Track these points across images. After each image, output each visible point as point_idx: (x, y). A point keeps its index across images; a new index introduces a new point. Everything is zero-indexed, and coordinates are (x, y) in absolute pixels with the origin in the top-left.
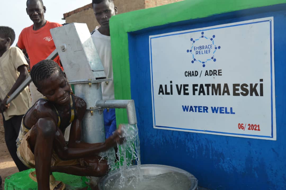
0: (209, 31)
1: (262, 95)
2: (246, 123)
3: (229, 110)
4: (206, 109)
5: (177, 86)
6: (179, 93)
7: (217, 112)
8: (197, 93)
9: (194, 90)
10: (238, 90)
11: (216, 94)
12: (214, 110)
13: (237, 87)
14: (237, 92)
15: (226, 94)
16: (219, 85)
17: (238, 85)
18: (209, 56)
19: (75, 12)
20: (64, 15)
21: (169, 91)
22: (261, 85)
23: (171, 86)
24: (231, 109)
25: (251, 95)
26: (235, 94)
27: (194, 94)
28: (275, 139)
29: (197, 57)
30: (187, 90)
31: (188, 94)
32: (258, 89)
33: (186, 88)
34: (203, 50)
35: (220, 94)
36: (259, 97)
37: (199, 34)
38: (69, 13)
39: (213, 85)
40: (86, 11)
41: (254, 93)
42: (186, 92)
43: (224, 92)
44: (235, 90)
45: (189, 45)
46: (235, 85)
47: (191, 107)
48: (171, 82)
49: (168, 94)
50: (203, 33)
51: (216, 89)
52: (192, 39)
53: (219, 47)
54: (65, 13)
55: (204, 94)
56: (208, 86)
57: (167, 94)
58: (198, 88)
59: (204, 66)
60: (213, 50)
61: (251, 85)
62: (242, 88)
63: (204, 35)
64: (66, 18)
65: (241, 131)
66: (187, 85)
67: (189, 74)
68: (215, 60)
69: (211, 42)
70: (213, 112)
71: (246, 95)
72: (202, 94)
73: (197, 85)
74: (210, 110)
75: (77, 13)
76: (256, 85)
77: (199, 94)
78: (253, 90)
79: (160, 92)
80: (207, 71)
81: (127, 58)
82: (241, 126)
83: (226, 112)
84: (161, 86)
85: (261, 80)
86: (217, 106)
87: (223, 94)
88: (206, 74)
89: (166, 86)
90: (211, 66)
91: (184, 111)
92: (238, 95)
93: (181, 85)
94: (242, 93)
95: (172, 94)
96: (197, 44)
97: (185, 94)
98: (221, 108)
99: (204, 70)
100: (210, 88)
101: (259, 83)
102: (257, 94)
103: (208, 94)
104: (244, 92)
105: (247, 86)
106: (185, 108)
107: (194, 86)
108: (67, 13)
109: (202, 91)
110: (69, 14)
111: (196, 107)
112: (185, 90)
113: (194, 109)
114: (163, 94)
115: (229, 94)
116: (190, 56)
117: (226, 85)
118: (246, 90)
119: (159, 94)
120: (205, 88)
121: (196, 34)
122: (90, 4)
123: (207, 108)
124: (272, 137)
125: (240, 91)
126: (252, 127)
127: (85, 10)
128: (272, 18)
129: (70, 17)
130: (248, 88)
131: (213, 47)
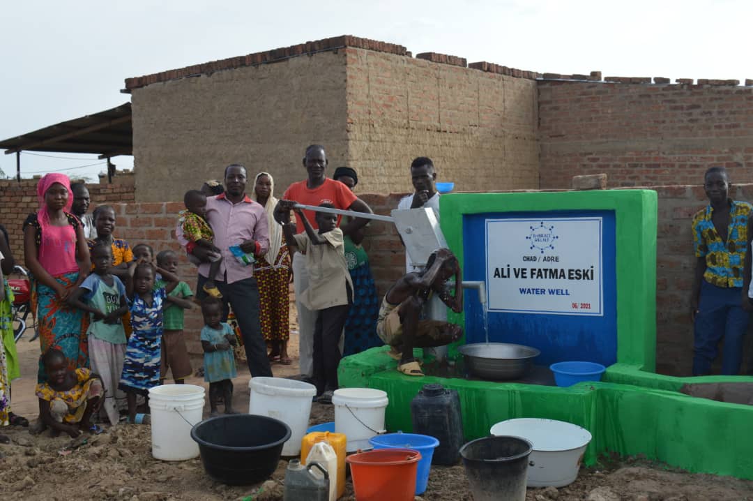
0: (548, 222)
1: (592, 279)
2: (579, 303)
3: (564, 292)
4: (543, 291)
5: (515, 269)
6: (517, 276)
7: (553, 293)
8: (535, 276)
9: (532, 274)
10: (572, 274)
11: (553, 277)
12: (551, 292)
13: (572, 272)
14: (572, 276)
15: (562, 278)
16: (556, 270)
17: (573, 270)
18: (548, 244)
19: (160, 77)
20: (128, 81)
21: (506, 274)
22: (592, 271)
23: (509, 269)
24: (567, 290)
25: (584, 279)
26: (570, 278)
27: (532, 277)
28: (602, 315)
29: (535, 244)
30: (525, 273)
31: (525, 277)
32: (589, 274)
33: (524, 271)
34: (542, 238)
35: (557, 278)
36: (590, 281)
37: (538, 224)
38: (141, 79)
39: (551, 270)
40: (193, 79)
41: (586, 278)
42: (524, 275)
43: (560, 276)
44: (570, 274)
45: (528, 233)
46: (570, 271)
47: (529, 290)
48: (508, 266)
49: (505, 277)
50: (542, 223)
51: (554, 274)
52: (531, 228)
53: (557, 237)
54: (132, 76)
55: (542, 278)
56: (546, 270)
57: (503, 277)
58: (536, 272)
59: (542, 252)
60: (551, 239)
61: (584, 271)
62: (577, 273)
63: (543, 225)
64: (133, 91)
65: (575, 310)
66: (525, 269)
67: (529, 259)
68: (553, 248)
69: (550, 232)
70: (550, 293)
71: (580, 278)
72: (539, 277)
73: (535, 270)
74: (547, 292)
75: (165, 80)
76: (588, 271)
77: (537, 278)
78: (585, 275)
79: (496, 275)
80: (545, 258)
81: (461, 239)
82: (575, 306)
83: (562, 294)
84: (497, 269)
85: (592, 267)
86: (553, 288)
87: (560, 278)
88: (545, 259)
89: (502, 269)
90: (549, 252)
91: (521, 293)
92: (573, 278)
93: (519, 269)
94: (576, 278)
95: (509, 277)
96: (537, 232)
97: (523, 277)
98: (557, 290)
99: (543, 256)
100: (548, 273)
101: (590, 269)
102: (588, 279)
103: (546, 277)
104: (578, 277)
105: (580, 271)
106: (523, 291)
107: (532, 270)
108: (135, 78)
109: (540, 275)
110: (144, 81)
111: (533, 290)
112: (523, 273)
113: (531, 291)
114: (499, 277)
115: (565, 278)
116: (529, 243)
117: (562, 270)
118: (580, 275)
119: (495, 277)
120: (543, 272)
121: (536, 223)
122: (202, 65)
123: (545, 290)
124: (600, 313)
125: (575, 275)
126: (585, 306)
127: (189, 76)
128: (601, 218)
129: (145, 87)
130: (582, 273)
131: (552, 236)
